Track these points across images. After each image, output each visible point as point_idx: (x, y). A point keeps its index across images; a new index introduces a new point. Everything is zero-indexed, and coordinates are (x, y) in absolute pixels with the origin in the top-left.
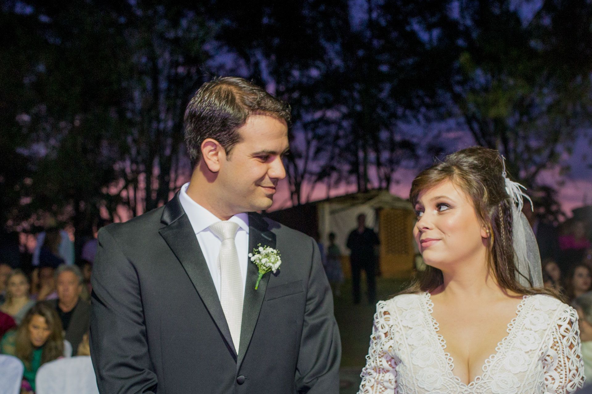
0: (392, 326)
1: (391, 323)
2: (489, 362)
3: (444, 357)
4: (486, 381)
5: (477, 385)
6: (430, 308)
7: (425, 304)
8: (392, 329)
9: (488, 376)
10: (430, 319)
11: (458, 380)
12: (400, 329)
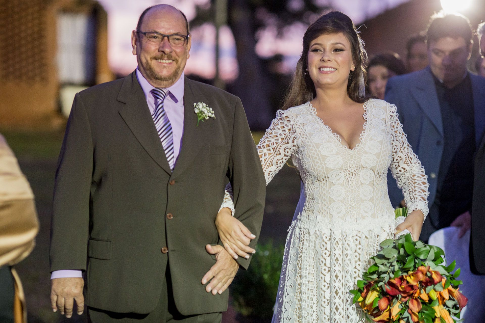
0: (293, 125)
1: (292, 123)
2: (362, 136)
3: (333, 136)
4: (363, 146)
5: (358, 149)
6: (315, 111)
7: (311, 110)
8: (293, 127)
9: (363, 143)
10: (317, 118)
11: (346, 148)
12: (299, 126)
